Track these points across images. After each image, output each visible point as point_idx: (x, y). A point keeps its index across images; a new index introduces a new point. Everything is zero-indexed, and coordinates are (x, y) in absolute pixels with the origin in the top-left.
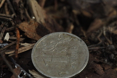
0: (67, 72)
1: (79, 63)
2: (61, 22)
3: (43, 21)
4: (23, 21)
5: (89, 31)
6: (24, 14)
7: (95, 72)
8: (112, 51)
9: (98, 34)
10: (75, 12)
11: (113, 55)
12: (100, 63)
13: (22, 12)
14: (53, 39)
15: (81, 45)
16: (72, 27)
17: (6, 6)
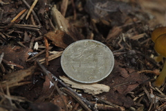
0: (95, 77)
1: (106, 68)
2: (81, 30)
3: (66, 30)
4: (49, 30)
5: (108, 38)
6: (49, 24)
7: (120, 76)
8: (133, 55)
9: (118, 40)
10: (95, 21)
11: (134, 60)
12: (124, 67)
13: (47, 22)
14: (79, 46)
15: (106, 51)
16: (92, 35)
17: (32, 18)
